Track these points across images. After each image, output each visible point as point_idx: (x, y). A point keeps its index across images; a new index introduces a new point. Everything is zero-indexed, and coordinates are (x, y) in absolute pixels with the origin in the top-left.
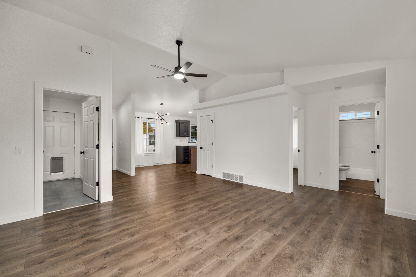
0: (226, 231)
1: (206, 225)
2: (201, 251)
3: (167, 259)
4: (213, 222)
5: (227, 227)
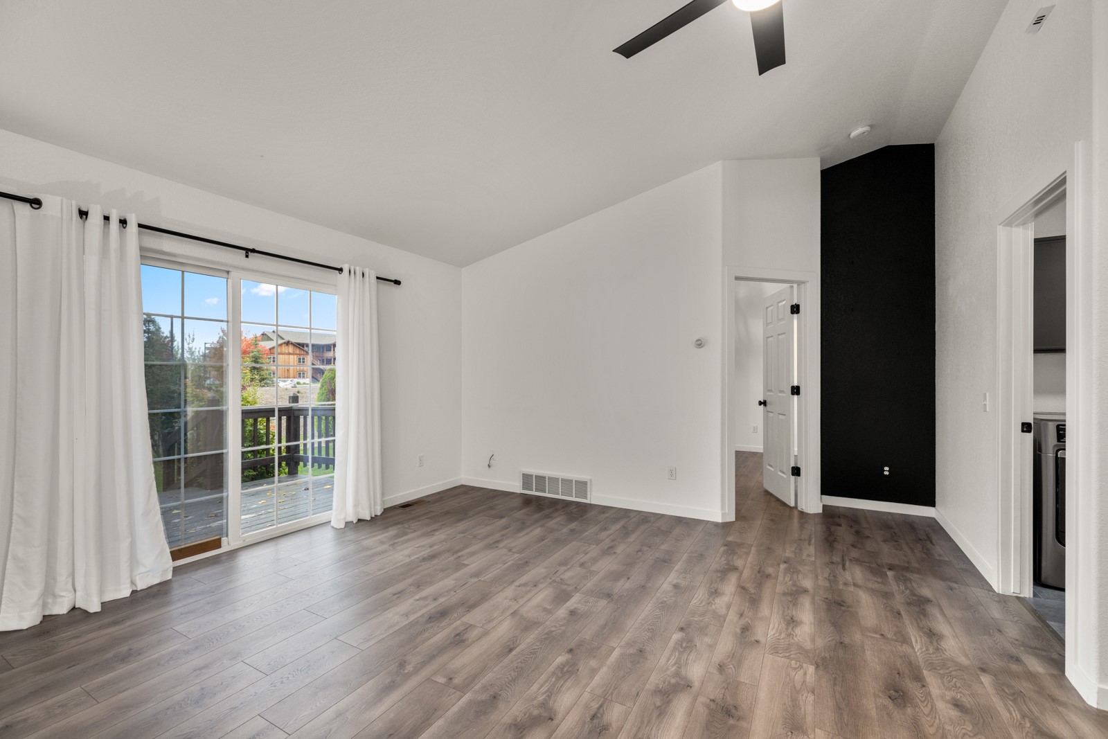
0: (469, 627)
1: (531, 637)
2: (517, 583)
3: (564, 568)
4: (514, 653)
5: (468, 639)
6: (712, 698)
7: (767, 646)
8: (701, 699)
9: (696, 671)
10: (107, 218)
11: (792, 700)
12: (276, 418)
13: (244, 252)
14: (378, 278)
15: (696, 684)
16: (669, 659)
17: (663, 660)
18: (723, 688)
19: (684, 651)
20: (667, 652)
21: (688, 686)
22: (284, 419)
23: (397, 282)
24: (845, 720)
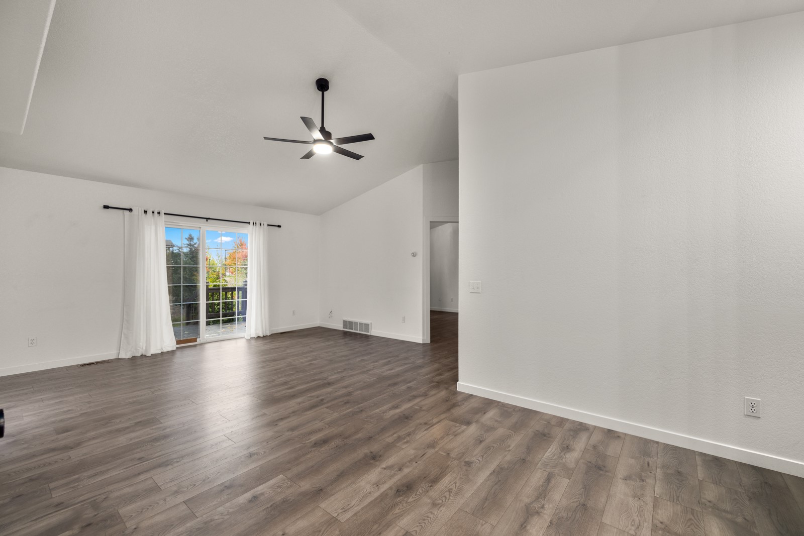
10: (153, 212)
12: (236, 292)
13: (206, 220)
14: (268, 225)
22: (240, 292)
23: (279, 226)
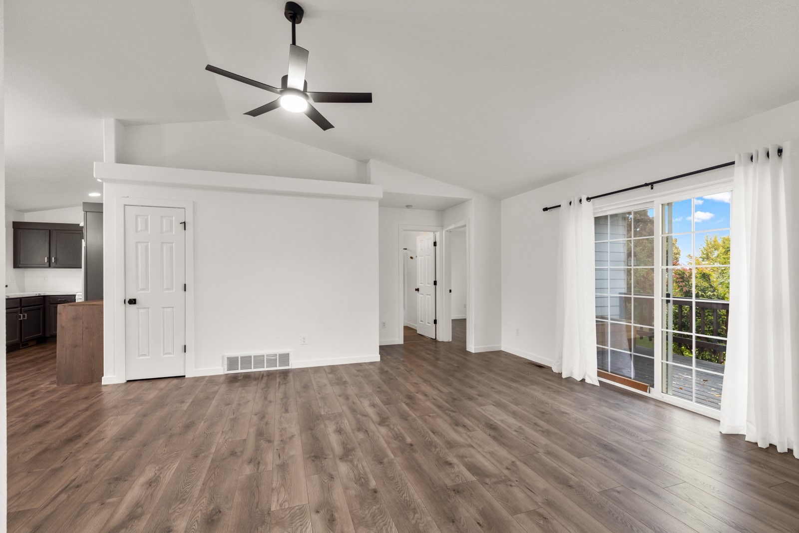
6: (327, 460)
7: (309, 512)
8: (331, 456)
9: (343, 468)
11: (285, 478)
15: (338, 462)
16: (362, 466)
17: (365, 464)
18: (324, 467)
19: (359, 476)
20: (367, 470)
21: (341, 459)
24: (255, 482)
